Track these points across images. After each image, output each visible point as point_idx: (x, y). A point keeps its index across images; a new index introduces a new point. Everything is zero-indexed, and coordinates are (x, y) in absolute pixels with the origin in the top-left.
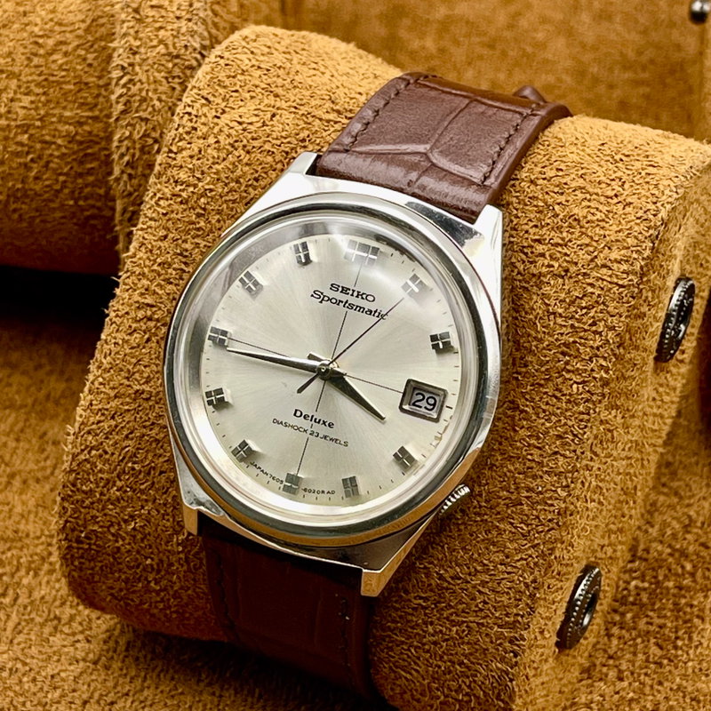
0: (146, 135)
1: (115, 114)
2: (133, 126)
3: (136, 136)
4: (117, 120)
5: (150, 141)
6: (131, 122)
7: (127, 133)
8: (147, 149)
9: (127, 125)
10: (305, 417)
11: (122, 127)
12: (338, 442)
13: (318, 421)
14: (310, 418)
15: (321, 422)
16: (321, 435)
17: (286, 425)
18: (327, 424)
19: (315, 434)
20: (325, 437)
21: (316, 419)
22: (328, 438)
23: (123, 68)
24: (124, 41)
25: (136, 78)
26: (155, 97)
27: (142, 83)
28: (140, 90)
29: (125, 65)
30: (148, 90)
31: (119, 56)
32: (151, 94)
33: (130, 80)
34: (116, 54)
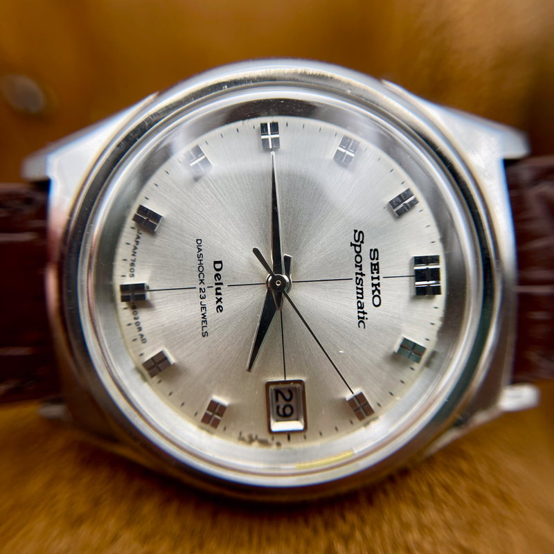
10: (217, 275)
12: (204, 325)
13: (219, 291)
14: (218, 282)
15: (219, 297)
16: (204, 302)
17: (200, 257)
18: (219, 304)
19: (203, 294)
20: (204, 307)
21: (220, 289)
22: (204, 311)
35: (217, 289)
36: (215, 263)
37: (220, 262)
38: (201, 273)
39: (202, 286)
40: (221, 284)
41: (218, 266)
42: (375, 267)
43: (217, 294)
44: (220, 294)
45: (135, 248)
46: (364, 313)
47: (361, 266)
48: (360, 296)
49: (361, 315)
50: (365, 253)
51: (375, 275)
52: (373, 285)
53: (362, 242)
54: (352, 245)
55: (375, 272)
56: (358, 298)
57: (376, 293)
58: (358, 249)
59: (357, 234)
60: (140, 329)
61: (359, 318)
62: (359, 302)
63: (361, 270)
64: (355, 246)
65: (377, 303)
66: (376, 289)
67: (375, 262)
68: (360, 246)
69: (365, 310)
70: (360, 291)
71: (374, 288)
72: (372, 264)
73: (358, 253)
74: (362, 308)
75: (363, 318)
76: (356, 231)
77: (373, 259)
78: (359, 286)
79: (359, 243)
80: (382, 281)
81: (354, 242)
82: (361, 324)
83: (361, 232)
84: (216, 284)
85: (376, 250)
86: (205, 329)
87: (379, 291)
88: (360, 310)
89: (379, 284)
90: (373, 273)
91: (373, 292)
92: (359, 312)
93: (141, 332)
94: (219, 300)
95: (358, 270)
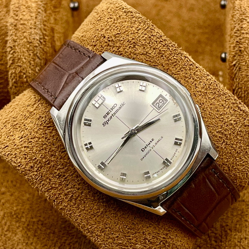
0: (21, 72)
1: (9, 64)
2: (16, 68)
3: (17, 72)
4: (10, 66)
5: (22, 74)
6: (15, 67)
7: (14, 71)
8: (21, 77)
9: (13, 69)
11: (12, 69)
12: (160, 140)
13: (149, 144)
14: (147, 146)
15: (150, 143)
16: (155, 145)
17: (145, 156)
18: (152, 141)
19: (153, 147)
22: (157, 143)
23: (11, 47)
24: (11, 38)
25: (16, 51)
26: (23, 57)
27: (18, 53)
28: (18, 55)
29: (12, 46)
30: (20, 56)
31: (10, 43)
32: (22, 57)
33: (14, 52)
34: (8, 42)
36: (143, 151)
37: (142, 150)
38: (148, 152)
39: (151, 149)
40: (146, 145)
41: (143, 150)
42: (108, 114)
43: (150, 144)
45: (157, 172)
46: (121, 106)
47: (111, 117)
48: (118, 110)
49: (122, 106)
50: (107, 119)
51: (110, 112)
52: (112, 110)
53: (105, 122)
54: (108, 124)
55: (109, 112)
57: (113, 107)
58: (107, 121)
60: (175, 153)
61: (123, 106)
64: (107, 123)
65: (116, 105)
67: (107, 115)
68: (106, 122)
69: (120, 106)
70: (117, 111)
72: (108, 115)
73: (108, 120)
74: (120, 107)
76: (104, 126)
77: (107, 116)
78: (116, 113)
79: (106, 123)
80: (109, 109)
81: (107, 124)
82: (124, 104)
83: (103, 125)
85: (104, 117)
86: (161, 138)
87: (112, 107)
89: (111, 109)
91: (114, 108)
92: (122, 107)
93: (175, 152)
94: (151, 142)
95: (112, 117)
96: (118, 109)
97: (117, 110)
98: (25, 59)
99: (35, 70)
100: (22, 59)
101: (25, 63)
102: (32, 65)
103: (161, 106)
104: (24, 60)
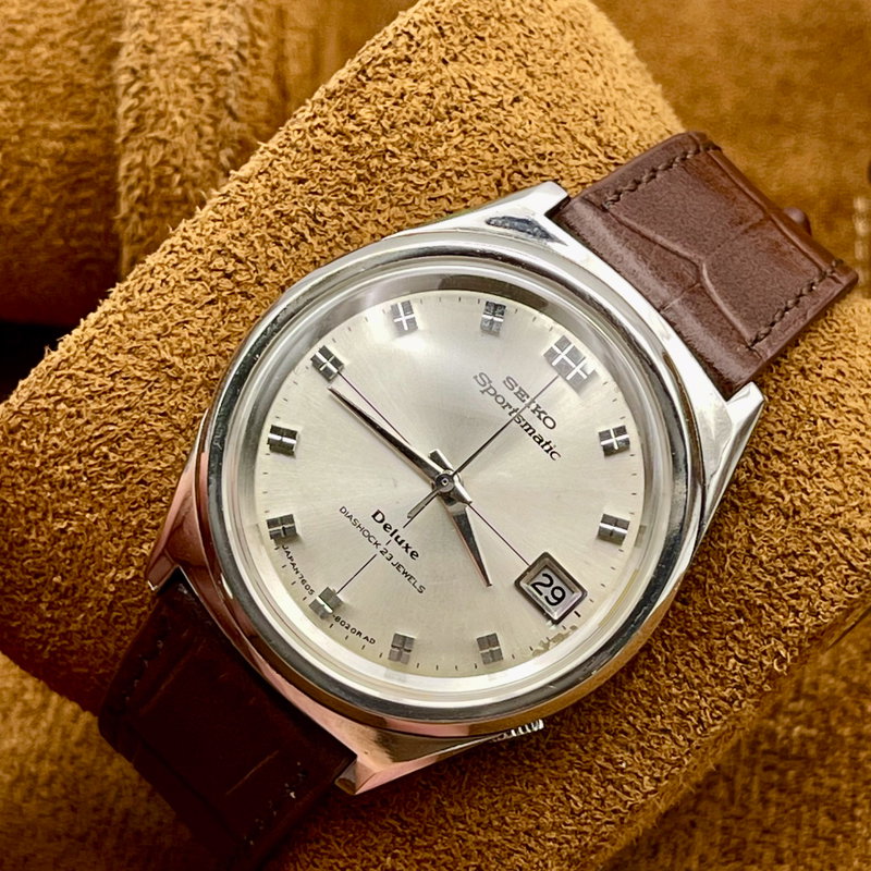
10: (385, 527)
12: (413, 581)
13: (399, 540)
14: (391, 532)
15: (404, 545)
16: (394, 561)
17: (355, 522)
18: (410, 551)
19: (387, 555)
20: (399, 566)
21: (398, 537)
22: (402, 569)
23: (134, 72)
24: (135, 35)
25: (151, 85)
26: (176, 111)
27: (159, 93)
28: (157, 102)
29: (138, 68)
30: (167, 103)
31: (129, 54)
32: (171, 107)
33: (144, 89)
34: (124, 52)
35: (396, 539)
36: (374, 516)
37: (378, 512)
38: (369, 536)
39: (381, 548)
40: (396, 531)
41: (379, 517)
42: (521, 394)
43: (400, 543)
44: (403, 541)
45: (294, 565)
46: (547, 443)
47: (508, 404)
49: (547, 447)
53: (490, 382)
55: (525, 398)
56: (530, 434)
57: (543, 416)
59: (479, 378)
60: (359, 633)
61: (547, 451)
62: (534, 438)
63: (510, 407)
64: (486, 390)
65: (551, 425)
66: (540, 412)
67: (516, 389)
68: (491, 387)
69: (546, 440)
71: (537, 413)
75: (551, 448)
76: (475, 377)
78: (523, 423)
79: (488, 386)
80: (538, 401)
81: (483, 389)
83: (481, 374)
84: (392, 535)
85: (508, 378)
86: (417, 585)
87: (543, 412)
88: (542, 444)
90: (524, 401)
91: (539, 417)
92: (542, 447)
93: (363, 636)
94: (407, 547)
95: (508, 410)
96: (534, 432)
97: (531, 428)
98: (182, 115)
99: (218, 158)
100: (171, 114)
101: (182, 130)
102: (205, 139)
103: (541, 594)
104: (179, 120)
